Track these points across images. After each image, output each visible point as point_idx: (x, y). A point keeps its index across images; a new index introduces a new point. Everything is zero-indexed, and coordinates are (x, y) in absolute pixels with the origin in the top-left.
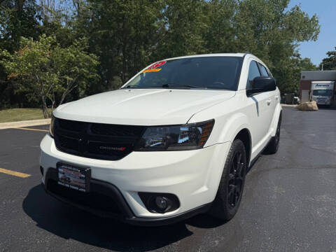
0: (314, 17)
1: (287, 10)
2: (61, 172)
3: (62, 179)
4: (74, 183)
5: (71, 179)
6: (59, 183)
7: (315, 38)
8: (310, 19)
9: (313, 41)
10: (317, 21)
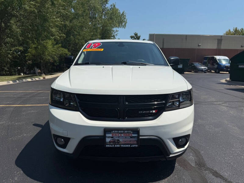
0: (123, 12)
1: (108, 6)
2: (109, 137)
3: (110, 142)
4: (124, 143)
5: (121, 140)
6: (107, 146)
7: (124, 26)
8: (121, 13)
9: (124, 28)
10: (125, 16)
